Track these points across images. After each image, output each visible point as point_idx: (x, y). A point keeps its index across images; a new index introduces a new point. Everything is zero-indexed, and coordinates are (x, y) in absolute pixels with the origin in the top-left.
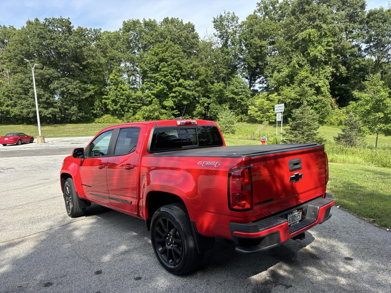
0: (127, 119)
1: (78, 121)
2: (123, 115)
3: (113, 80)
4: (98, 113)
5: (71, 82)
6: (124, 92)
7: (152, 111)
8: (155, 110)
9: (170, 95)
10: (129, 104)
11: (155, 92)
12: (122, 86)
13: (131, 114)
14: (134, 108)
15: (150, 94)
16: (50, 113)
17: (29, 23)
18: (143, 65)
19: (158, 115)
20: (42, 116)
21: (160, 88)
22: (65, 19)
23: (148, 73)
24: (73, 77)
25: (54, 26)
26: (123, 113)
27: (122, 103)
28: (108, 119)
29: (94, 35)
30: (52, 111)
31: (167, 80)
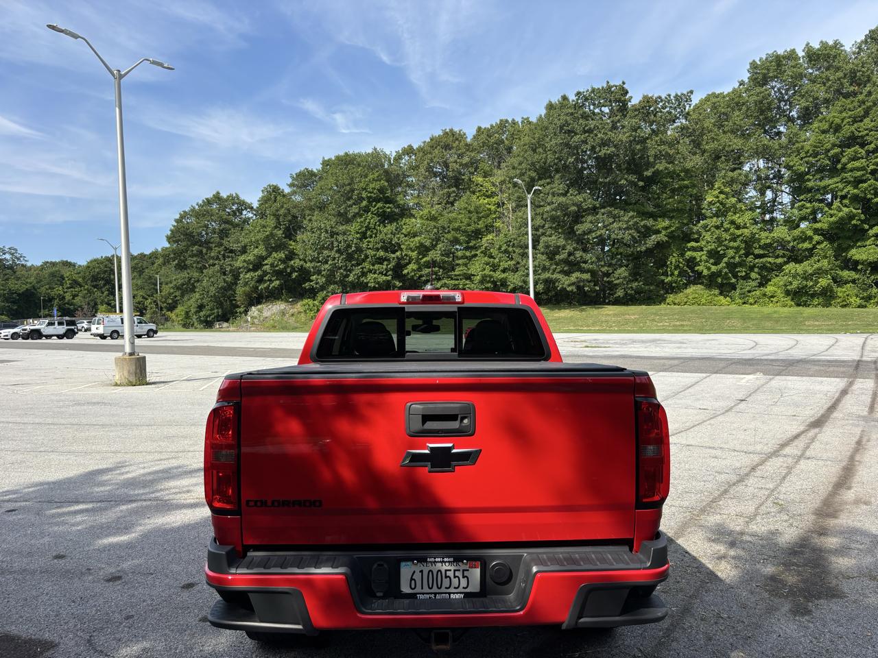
0: (743, 296)
1: (629, 300)
2: (734, 287)
3: (714, 204)
4: (676, 283)
5: (619, 217)
6: (738, 232)
7: (812, 275)
8: (820, 272)
9: (871, 232)
10: (750, 258)
11: (825, 226)
12: (735, 218)
13: (754, 284)
14: (763, 267)
15: (810, 233)
16: (573, 284)
17: (550, 107)
18: (795, 161)
19: (829, 285)
20: (558, 289)
21: (841, 214)
22: (616, 86)
23: (809, 180)
24: (625, 205)
25: (594, 104)
26: (733, 280)
27: (733, 258)
28: (697, 296)
29: (675, 108)
30: (577, 278)
31: (864, 192)
